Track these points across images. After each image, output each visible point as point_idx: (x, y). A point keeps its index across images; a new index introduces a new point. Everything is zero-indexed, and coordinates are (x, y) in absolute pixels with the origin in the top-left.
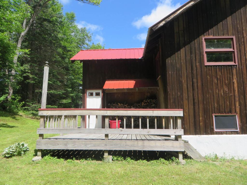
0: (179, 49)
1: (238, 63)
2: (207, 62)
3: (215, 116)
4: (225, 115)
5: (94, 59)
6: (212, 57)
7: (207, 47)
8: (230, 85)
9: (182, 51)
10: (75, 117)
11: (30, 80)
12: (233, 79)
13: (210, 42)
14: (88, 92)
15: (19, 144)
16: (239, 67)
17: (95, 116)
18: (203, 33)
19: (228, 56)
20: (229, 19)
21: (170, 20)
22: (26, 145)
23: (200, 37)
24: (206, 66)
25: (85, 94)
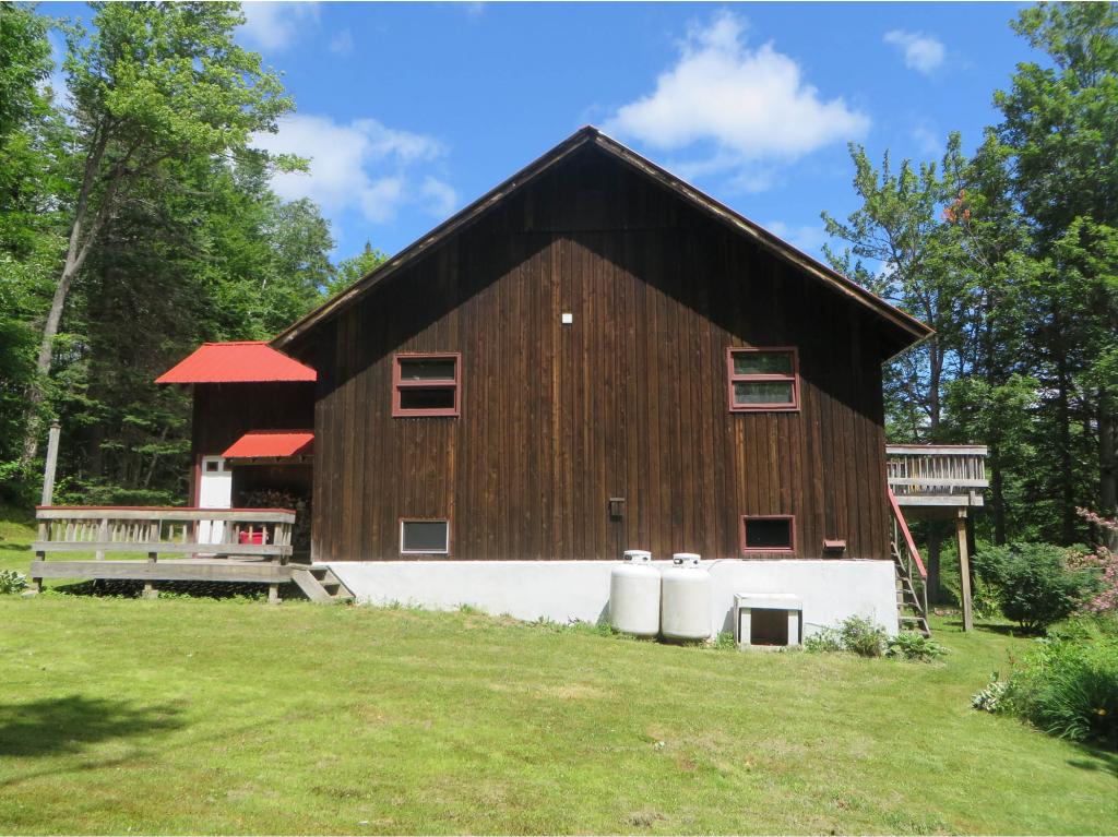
0: (342, 382)
1: (462, 414)
2: (402, 408)
3: (406, 523)
4: (424, 520)
5: (213, 380)
6: (412, 397)
7: (405, 375)
8: (441, 457)
9: (350, 385)
10: (99, 521)
11: (85, 414)
12: (448, 446)
13: (409, 367)
14: (206, 460)
15: (6, 572)
16: (462, 420)
17: (222, 522)
18: (395, 347)
19: (443, 397)
20: (453, 315)
21: (308, 329)
22: (20, 576)
23: (389, 355)
24: (395, 418)
25: (198, 467)
